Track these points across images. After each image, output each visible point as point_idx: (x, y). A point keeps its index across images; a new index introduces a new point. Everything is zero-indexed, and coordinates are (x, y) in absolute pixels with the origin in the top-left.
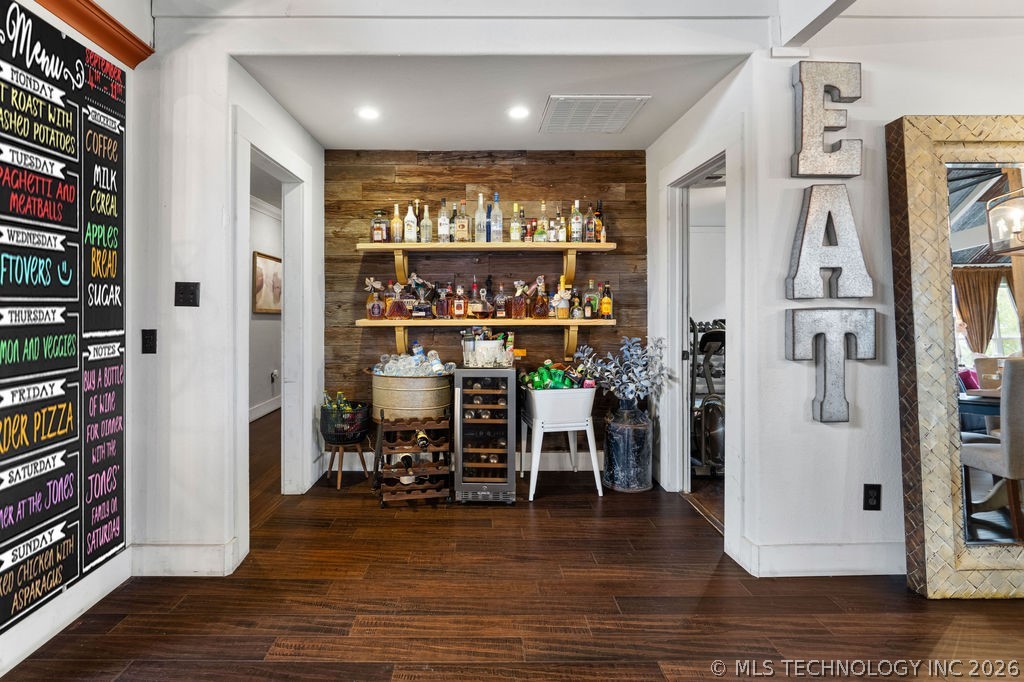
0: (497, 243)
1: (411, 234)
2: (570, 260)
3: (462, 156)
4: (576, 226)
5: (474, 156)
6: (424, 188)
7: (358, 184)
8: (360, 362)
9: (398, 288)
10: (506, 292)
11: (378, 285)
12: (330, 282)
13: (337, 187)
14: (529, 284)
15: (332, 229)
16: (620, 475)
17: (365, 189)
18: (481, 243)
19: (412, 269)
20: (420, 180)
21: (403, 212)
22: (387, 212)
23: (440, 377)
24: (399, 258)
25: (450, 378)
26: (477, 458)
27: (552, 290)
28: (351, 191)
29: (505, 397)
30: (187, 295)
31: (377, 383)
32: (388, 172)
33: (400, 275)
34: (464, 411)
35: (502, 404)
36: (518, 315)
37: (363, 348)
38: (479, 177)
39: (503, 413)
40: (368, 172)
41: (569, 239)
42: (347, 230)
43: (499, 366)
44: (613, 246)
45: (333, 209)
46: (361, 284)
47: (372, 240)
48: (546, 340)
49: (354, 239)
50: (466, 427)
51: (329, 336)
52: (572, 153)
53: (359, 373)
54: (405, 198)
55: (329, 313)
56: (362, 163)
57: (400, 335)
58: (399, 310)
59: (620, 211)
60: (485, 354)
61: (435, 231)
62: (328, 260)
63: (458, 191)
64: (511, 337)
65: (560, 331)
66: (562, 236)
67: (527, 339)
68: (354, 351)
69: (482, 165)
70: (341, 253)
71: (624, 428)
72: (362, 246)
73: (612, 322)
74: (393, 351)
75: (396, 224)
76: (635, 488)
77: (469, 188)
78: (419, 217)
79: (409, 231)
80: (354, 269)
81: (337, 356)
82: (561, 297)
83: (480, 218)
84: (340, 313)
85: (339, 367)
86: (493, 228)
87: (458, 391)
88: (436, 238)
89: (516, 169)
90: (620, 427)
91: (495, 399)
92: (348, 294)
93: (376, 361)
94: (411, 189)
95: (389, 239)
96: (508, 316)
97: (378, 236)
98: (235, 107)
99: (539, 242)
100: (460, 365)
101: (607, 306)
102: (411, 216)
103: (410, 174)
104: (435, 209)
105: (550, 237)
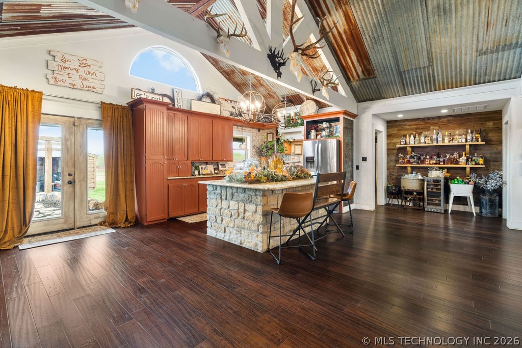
0: (440, 144)
1: (412, 142)
2: (468, 147)
3: (429, 119)
4: (469, 137)
5: (433, 118)
6: (416, 129)
7: (396, 129)
8: (397, 176)
9: (408, 157)
10: (443, 157)
11: (402, 156)
12: (388, 155)
13: (390, 130)
14: (452, 155)
15: (389, 141)
16: (484, 211)
17: (398, 130)
18: (435, 144)
19: (413, 151)
20: (415, 127)
21: (410, 136)
22: (405, 136)
23: (421, 180)
24: (408, 149)
25: (423, 180)
26: (432, 200)
27: (460, 156)
28: (394, 131)
29: (440, 185)
30: (364, 159)
31: (402, 180)
32: (405, 125)
33: (409, 153)
34: (427, 188)
35: (439, 187)
36: (448, 164)
37: (398, 172)
38: (435, 124)
39: (440, 189)
40: (399, 126)
41: (466, 141)
42: (393, 141)
43: (438, 177)
44: (484, 143)
45: (389, 136)
46: (397, 155)
47: (400, 144)
48: (460, 171)
49: (395, 144)
50: (428, 192)
51: (388, 169)
52: (470, 114)
53: (397, 178)
54: (411, 132)
55: (388, 163)
56: (398, 123)
57: (409, 168)
58: (409, 162)
59: (490, 131)
60: (435, 174)
61: (420, 140)
62: (388, 149)
63: (428, 129)
64: (446, 170)
65: (465, 168)
66: (464, 140)
67: (452, 171)
68: (395, 173)
69: (436, 120)
70: (391, 147)
71: (485, 198)
72: (397, 146)
73: (484, 166)
74: (407, 173)
75: (408, 140)
76: (489, 215)
77: (431, 128)
78: (415, 137)
79: (411, 141)
80: (395, 152)
81: (390, 174)
82: (463, 159)
83: (435, 137)
84: (391, 163)
85: (391, 177)
86: (439, 139)
87: (425, 183)
88: (420, 143)
89: (448, 121)
90: (484, 197)
91: (437, 185)
92: (393, 158)
93: (401, 175)
94: (412, 129)
95: (406, 144)
96: (444, 164)
97: (402, 143)
98: (373, 124)
99: (455, 143)
100: (427, 176)
101: (481, 161)
102: (412, 137)
103: (412, 125)
104: (420, 134)
105: (459, 140)
